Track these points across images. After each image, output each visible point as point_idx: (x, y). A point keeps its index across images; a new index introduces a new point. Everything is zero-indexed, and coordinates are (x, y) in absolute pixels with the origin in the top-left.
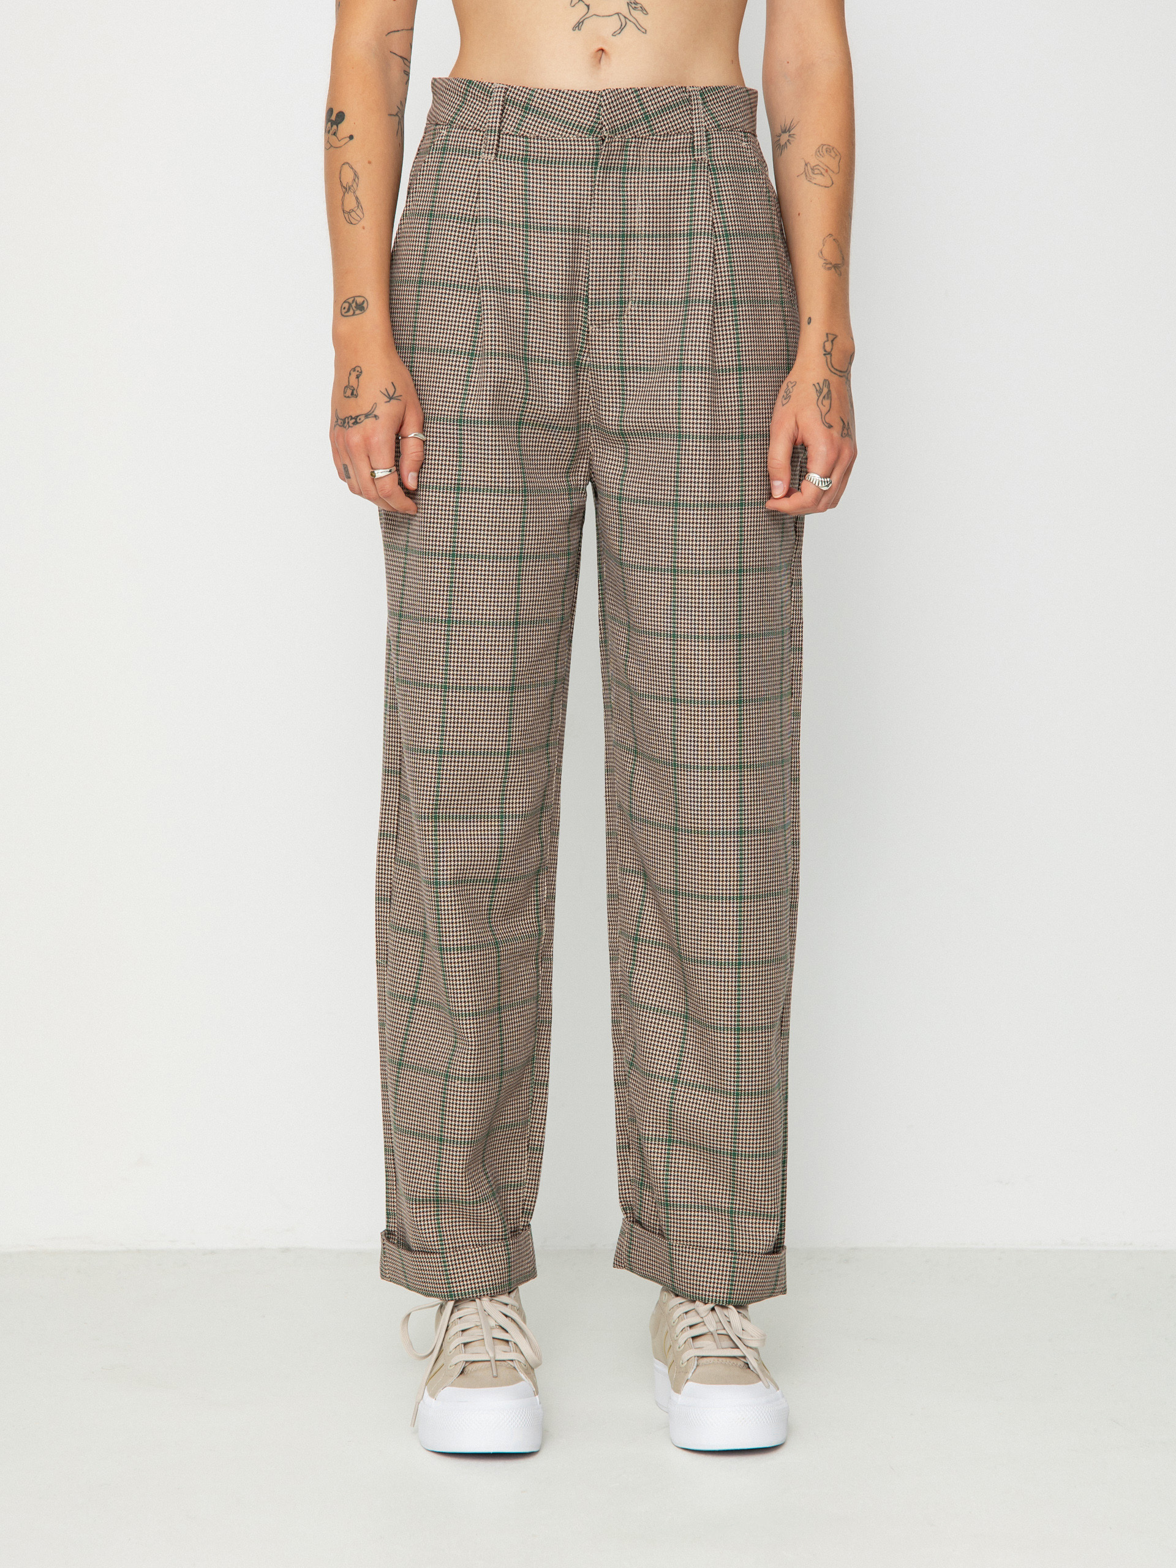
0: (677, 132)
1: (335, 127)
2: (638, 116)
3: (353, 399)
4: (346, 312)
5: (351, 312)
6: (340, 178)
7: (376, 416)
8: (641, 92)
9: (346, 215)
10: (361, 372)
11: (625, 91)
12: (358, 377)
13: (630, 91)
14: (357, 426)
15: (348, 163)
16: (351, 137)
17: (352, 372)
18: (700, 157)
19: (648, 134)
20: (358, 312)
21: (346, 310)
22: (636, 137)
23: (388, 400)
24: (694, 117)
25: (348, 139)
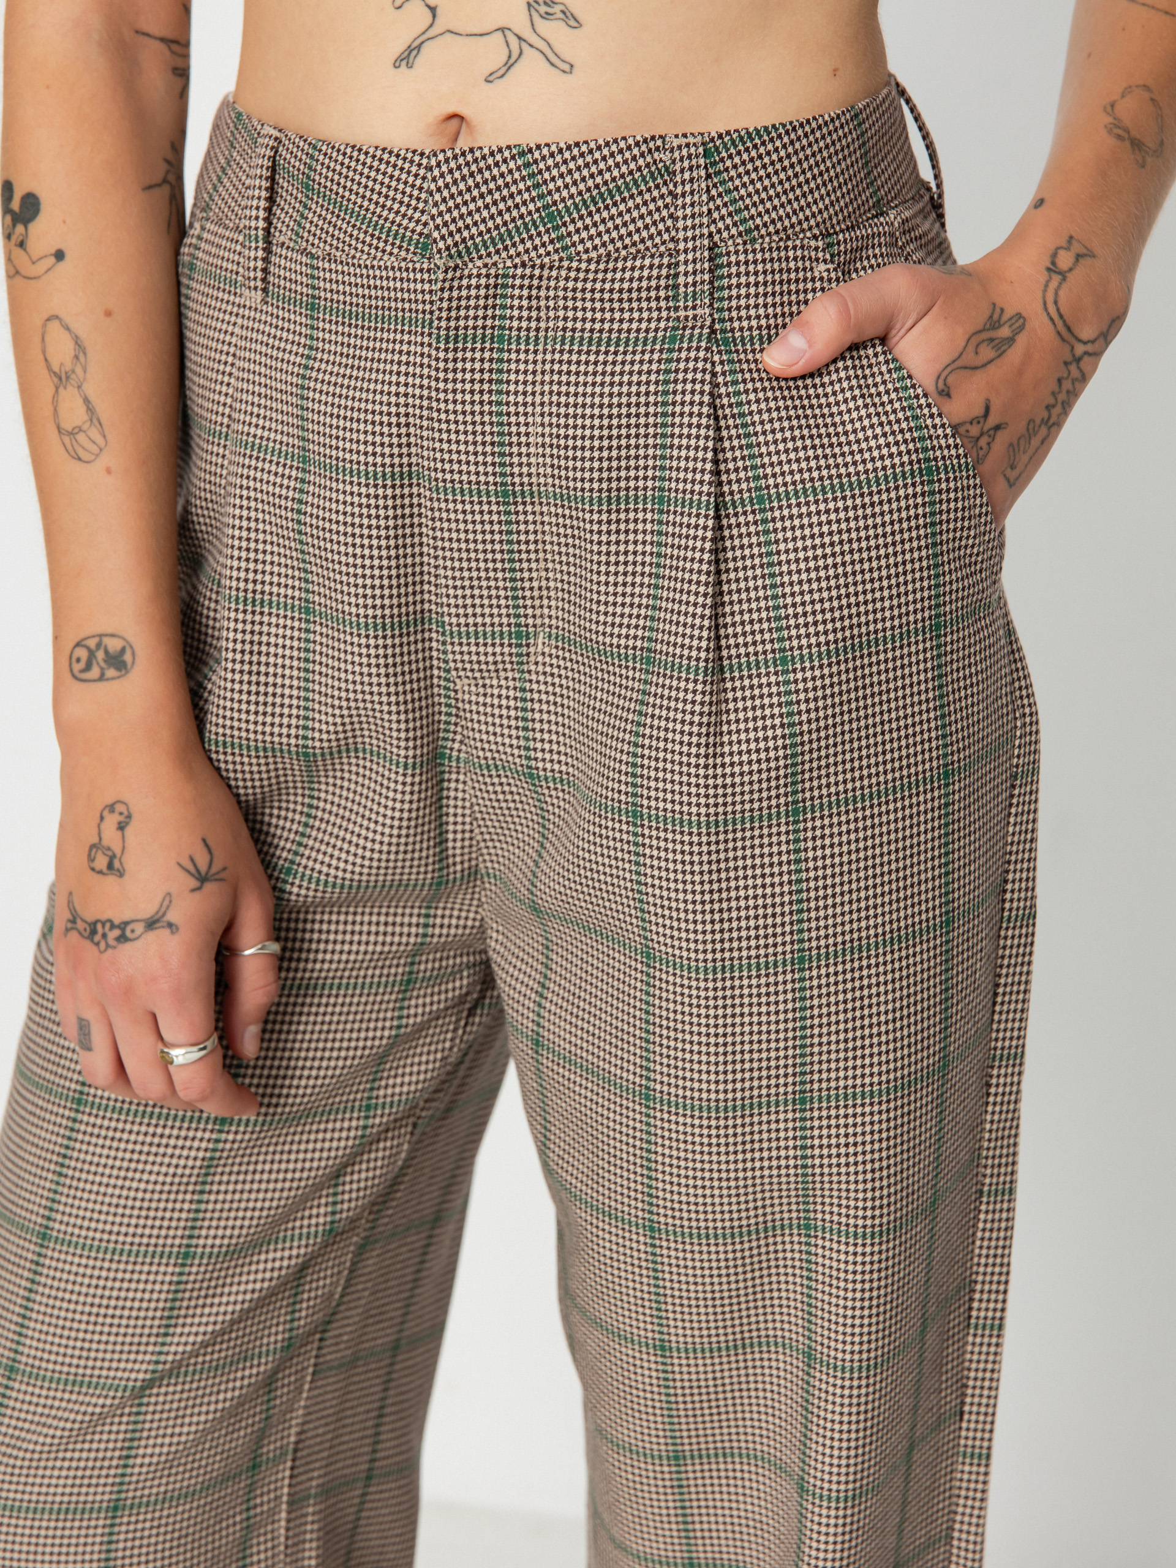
0: (633, 250)
1: (20, 228)
2: (530, 213)
3: (111, 880)
4: (83, 671)
5: (95, 672)
6: (44, 352)
7: (170, 925)
8: (537, 155)
9: (67, 440)
10: (129, 817)
11: (492, 154)
12: (121, 827)
13: (507, 154)
14: (128, 946)
15: (57, 317)
16: (59, 255)
17: (106, 813)
18: (690, 313)
19: (556, 257)
20: (111, 672)
21: (82, 665)
22: (524, 265)
23: (196, 884)
24: (680, 213)
25: (53, 260)
